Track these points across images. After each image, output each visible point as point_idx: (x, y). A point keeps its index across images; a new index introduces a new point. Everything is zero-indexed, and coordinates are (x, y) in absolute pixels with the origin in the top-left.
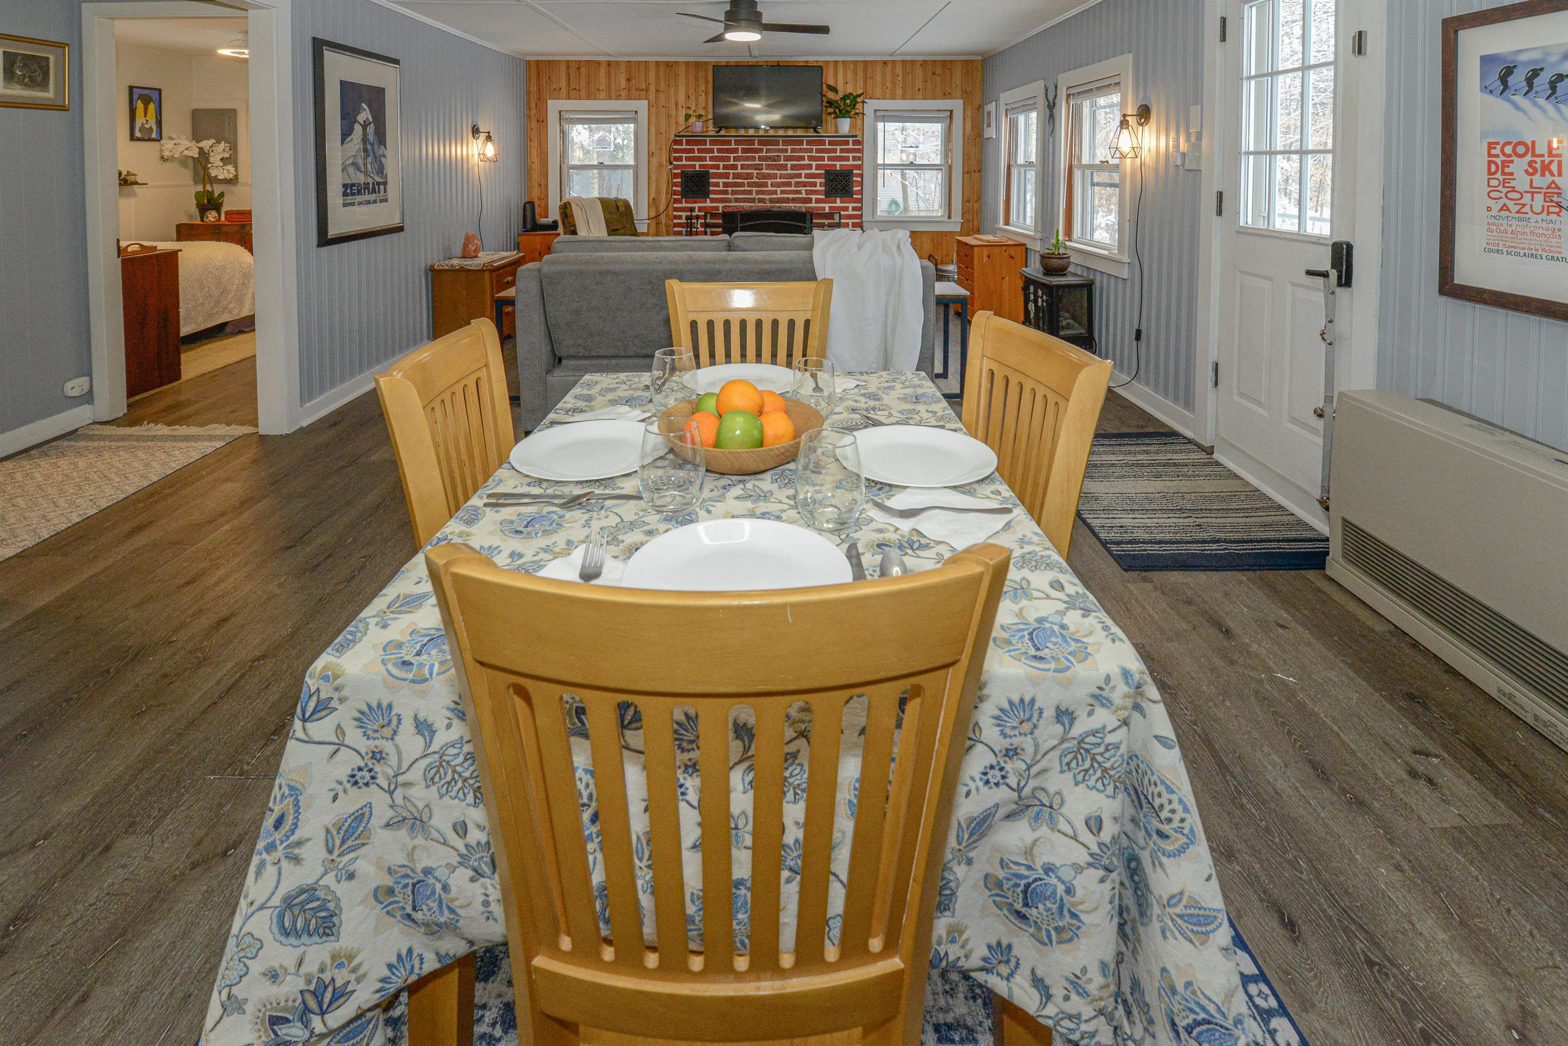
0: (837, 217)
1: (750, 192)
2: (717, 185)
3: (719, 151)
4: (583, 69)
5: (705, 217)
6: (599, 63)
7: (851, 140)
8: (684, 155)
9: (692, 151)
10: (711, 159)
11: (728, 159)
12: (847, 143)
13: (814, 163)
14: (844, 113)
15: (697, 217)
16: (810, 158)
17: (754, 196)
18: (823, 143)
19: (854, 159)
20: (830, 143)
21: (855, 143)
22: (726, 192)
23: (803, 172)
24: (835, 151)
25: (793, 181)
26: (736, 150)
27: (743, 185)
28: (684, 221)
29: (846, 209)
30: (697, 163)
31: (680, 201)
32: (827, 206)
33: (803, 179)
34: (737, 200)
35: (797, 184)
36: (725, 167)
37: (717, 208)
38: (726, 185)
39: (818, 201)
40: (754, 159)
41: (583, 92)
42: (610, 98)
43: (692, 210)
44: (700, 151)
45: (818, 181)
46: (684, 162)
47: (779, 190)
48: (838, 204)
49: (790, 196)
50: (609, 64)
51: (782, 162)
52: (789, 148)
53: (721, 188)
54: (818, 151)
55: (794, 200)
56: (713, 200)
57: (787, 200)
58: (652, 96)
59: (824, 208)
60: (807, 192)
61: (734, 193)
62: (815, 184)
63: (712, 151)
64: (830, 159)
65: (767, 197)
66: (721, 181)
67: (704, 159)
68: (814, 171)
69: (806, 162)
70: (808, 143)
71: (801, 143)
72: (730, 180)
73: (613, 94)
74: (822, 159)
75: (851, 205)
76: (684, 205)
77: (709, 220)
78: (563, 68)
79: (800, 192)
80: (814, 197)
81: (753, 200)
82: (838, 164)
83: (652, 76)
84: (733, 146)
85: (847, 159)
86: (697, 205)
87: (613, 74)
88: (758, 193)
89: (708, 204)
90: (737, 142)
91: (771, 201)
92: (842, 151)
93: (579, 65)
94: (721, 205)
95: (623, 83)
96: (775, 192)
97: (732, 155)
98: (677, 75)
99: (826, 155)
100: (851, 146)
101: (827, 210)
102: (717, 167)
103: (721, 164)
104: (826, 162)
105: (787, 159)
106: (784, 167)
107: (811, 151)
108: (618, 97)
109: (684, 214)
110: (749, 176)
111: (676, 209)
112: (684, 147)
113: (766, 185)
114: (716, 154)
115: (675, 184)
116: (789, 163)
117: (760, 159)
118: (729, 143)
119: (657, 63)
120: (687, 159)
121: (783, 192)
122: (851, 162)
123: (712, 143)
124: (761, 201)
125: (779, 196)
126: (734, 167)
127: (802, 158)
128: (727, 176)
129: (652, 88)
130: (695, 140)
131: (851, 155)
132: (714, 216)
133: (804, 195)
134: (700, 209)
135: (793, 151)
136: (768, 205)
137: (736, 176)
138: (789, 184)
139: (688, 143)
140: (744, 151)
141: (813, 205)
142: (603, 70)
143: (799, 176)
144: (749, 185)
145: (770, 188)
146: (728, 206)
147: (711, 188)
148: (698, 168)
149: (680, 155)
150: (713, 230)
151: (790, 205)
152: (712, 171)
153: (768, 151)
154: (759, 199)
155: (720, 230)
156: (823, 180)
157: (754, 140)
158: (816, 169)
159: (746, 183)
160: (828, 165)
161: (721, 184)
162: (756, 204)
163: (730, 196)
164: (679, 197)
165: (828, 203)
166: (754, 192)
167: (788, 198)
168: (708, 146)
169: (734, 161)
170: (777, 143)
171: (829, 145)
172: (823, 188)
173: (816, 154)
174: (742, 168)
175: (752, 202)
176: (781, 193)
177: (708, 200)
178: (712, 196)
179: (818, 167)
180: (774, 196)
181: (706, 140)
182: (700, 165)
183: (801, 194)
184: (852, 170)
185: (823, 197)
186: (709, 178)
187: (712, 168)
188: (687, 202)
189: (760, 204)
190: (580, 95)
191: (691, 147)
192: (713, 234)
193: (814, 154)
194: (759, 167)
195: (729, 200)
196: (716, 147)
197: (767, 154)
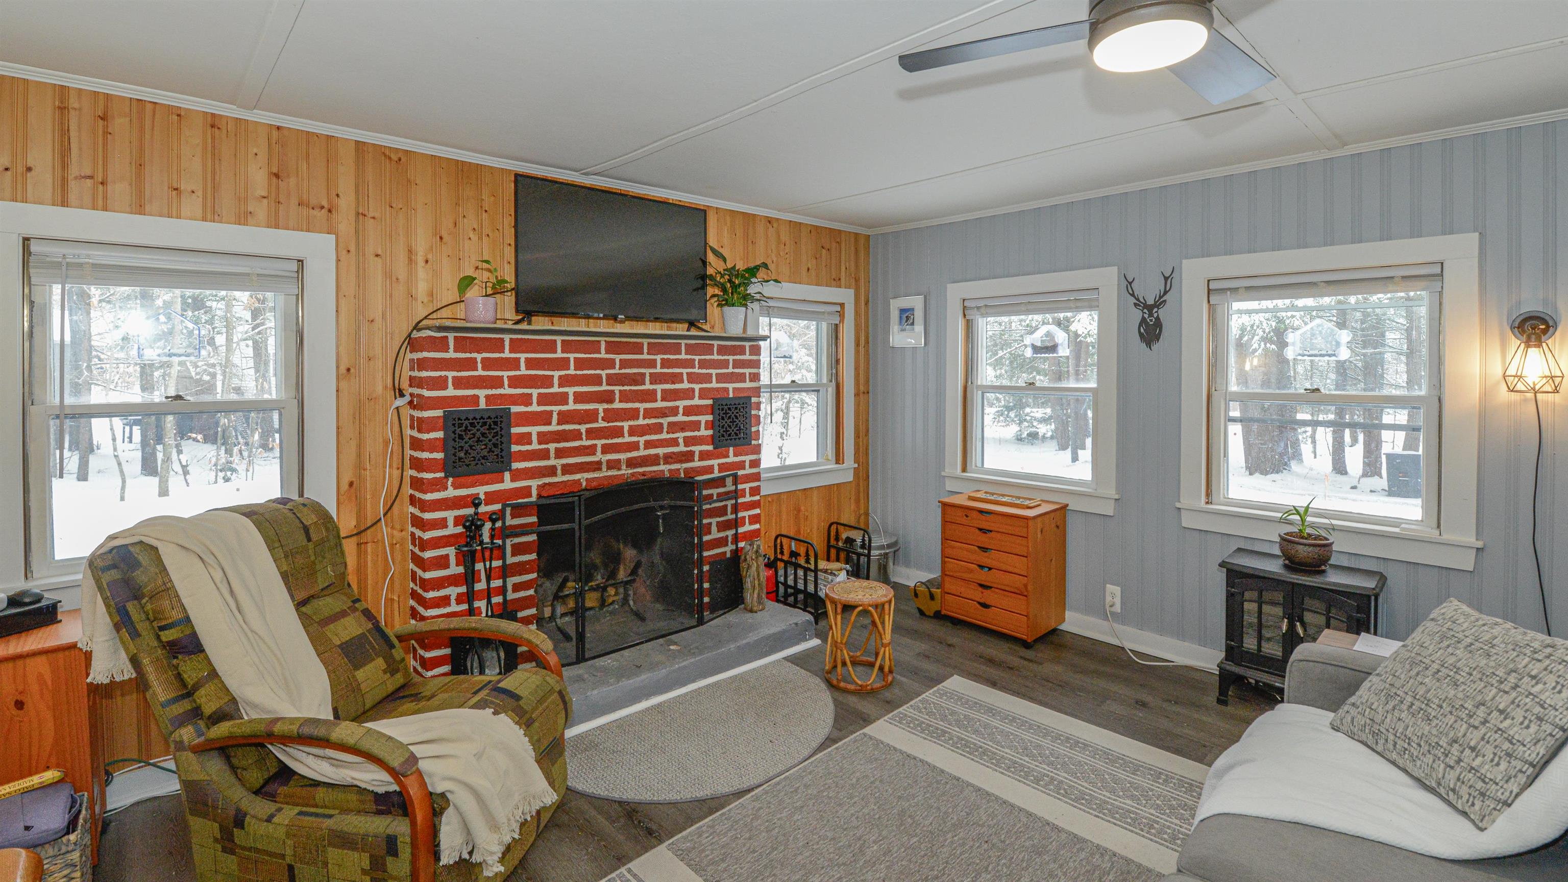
0: (729, 481)
1: (591, 450)
2: (525, 439)
3: (530, 364)
4: (117, 122)
5: (501, 516)
6: (179, 114)
7: (745, 345)
8: (451, 374)
9: (470, 364)
10: (515, 382)
11: (547, 382)
12: (739, 350)
13: (697, 388)
14: (736, 300)
16: (691, 378)
17: (599, 456)
18: (709, 350)
19: (750, 378)
20: (719, 350)
21: (754, 350)
22: (545, 455)
23: (681, 404)
24: (725, 364)
25: (665, 421)
26: (563, 364)
27: (577, 435)
28: (452, 529)
29: (743, 465)
30: (482, 393)
31: (439, 485)
32: (715, 463)
33: (680, 418)
34: (567, 469)
35: (673, 427)
36: (543, 400)
37: (527, 491)
38: (544, 438)
39: (704, 456)
40: (597, 380)
41: (119, 189)
43: (471, 502)
44: (488, 364)
45: (704, 419)
46: (451, 392)
47: (642, 440)
48: (732, 459)
49: (661, 451)
50: (214, 122)
51: (648, 386)
52: (658, 358)
53: (535, 446)
54: (702, 364)
55: (668, 459)
56: (517, 475)
57: (655, 460)
58: (347, 226)
59: (711, 469)
60: (688, 442)
61: (560, 453)
62: (696, 426)
63: (514, 364)
64: (719, 378)
65: (623, 456)
66: (534, 430)
67: (497, 382)
68: (696, 401)
69: (685, 385)
70: (690, 349)
71: (677, 349)
72: (554, 427)
73: (228, 209)
74: (707, 378)
75: (747, 460)
76: (451, 492)
77: (510, 521)
78: (43, 105)
79: (675, 443)
80: (697, 449)
81: (597, 466)
82: (731, 386)
83: (344, 174)
84: (559, 354)
85: (741, 378)
86: (481, 491)
88: (606, 449)
89: (508, 484)
90: (567, 347)
91: (631, 463)
92: (735, 364)
94: (534, 484)
95: (259, 181)
96: (636, 447)
97: (556, 374)
98: (411, 185)
99: (714, 372)
100: (746, 356)
101: (716, 472)
102: (526, 400)
103: (535, 392)
104: (714, 385)
105: (655, 379)
106: (649, 396)
107: (692, 364)
108: (243, 218)
109: (453, 515)
110: (591, 416)
111: (433, 506)
112: (451, 354)
113: (619, 432)
114: (523, 371)
115: (424, 445)
116: (659, 388)
117: (611, 380)
118: (549, 347)
119: (360, 146)
120: (459, 383)
121: (648, 445)
122: (746, 385)
123: (516, 346)
124: (612, 465)
125: (642, 452)
126: (562, 399)
127: (679, 378)
128: (545, 418)
129: (347, 206)
130: (474, 339)
131: (745, 371)
132: (519, 510)
133: (681, 448)
134: (491, 498)
135: (664, 364)
136: (625, 471)
137: (564, 418)
138: (658, 428)
139: (460, 345)
140: (580, 364)
141: (697, 464)
142: (191, 136)
143: (674, 411)
144: (591, 434)
145: (627, 439)
146: (549, 484)
147: (515, 448)
148: (482, 405)
149: (443, 373)
150: (517, 540)
151: (662, 467)
152: (515, 409)
153: (624, 364)
154: (608, 461)
155: (533, 537)
156: (710, 418)
157: (599, 342)
158: (700, 398)
159: (583, 431)
160: (718, 389)
161: (534, 438)
162: (605, 473)
163: (552, 462)
164: (442, 475)
165: (718, 457)
166: (599, 449)
167: (657, 456)
168: (507, 354)
169: (560, 386)
170: (638, 349)
171: (718, 354)
172: (710, 432)
173: (701, 371)
174: (576, 401)
175: (594, 470)
176: (646, 448)
177: (507, 475)
178: (515, 465)
179: (703, 394)
180: (634, 454)
181: (502, 340)
182: (487, 397)
183: (678, 445)
184: (750, 398)
185: (710, 448)
186: (509, 426)
187: (515, 403)
188: (456, 487)
189: (610, 473)
190: (105, 198)
191: (468, 355)
192: (518, 549)
193: (696, 370)
194: (608, 397)
195: (552, 471)
196: (523, 357)
197: (623, 371)
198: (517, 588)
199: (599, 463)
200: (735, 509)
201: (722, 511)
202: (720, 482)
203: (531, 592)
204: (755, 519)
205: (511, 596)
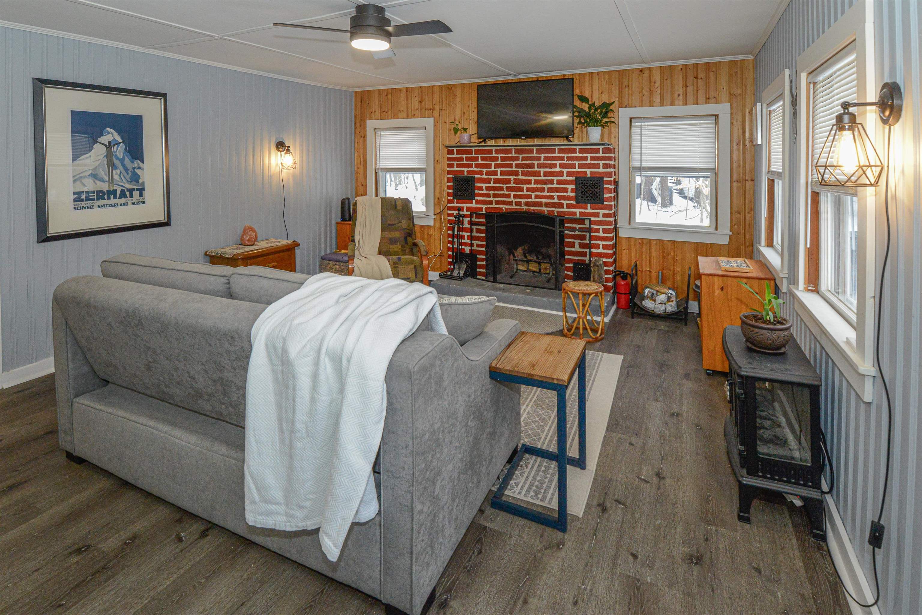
0: (587, 222)
1: (508, 196)
2: (481, 188)
3: (483, 159)
4: (389, 96)
5: (471, 216)
6: (400, 90)
7: (601, 148)
8: (455, 163)
9: (461, 159)
10: (477, 166)
11: (490, 166)
12: (598, 151)
13: (565, 171)
14: (596, 123)
15: (464, 216)
16: (562, 166)
17: (512, 199)
18: (574, 151)
19: (606, 166)
20: (581, 151)
21: (606, 150)
22: (488, 195)
23: (555, 179)
24: (585, 159)
25: (546, 186)
26: (496, 159)
27: (502, 189)
28: (455, 218)
29: (597, 215)
30: (465, 170)
31: (452, 202)
32: (578, 211)
33: (555, 185)
34: (497, 203)
35: (551, 190)
36: (488, 173)
37: (481, 209)
38: (488, 189)
39: (569, 206)
40: (511, 166)
41: (390, 113)
42: (408, 117)
43: (460, 209)
44: (468, 159)
45: (570, 187)
46: (455, 169)
47: (533, 194)
48: (589, 210)
49: (543, 201)
50: (407, 90)
51: (536, 169)
52: (542, 156)
53: (484, 191)
54: (569, 159)
55: (547, 205)
56: (478, 202)
57: (540, 205)
58: (436, 113)
59: (575, 214)
60: (559, 198)
61: (495, 196)
62: (566, 190)
63: (476, 159)
64: (580, 166)
65: (523, 201)
66: (484, 185)
67: (470, 166)
68: (565, 178)
69: (558, 169)
70: (560, 151)
71: (553, 151)
72: (492, 185)
73: (410, 115)
74: (573, 166)
75: (601, 212)
76: (455, 205)
77: (474, 219)
78: (377, 95)
79: (552, 197)
80: (565, 202)
81: (510, 203)
82: (588, 171)
83: (437, 96)
84: (494, 155)
85: (598, 166)
86: (465, 206)
87: (409, 97)
88: (515, 196)
89: (474, 205)
90: (497, 152)
91: (527, 204)
92: (592, 158)
93: (388, 92)
94: (484, 206)
95: (417, 105)
96: (530, 197)
97: (493, 163)
98: (455, 96)
99: (577, 163)
100: (601, 154)
101: (578, 216)
102: (481, 173)
103: (484, 170)
104: (577, 169)
105: (540, 166)
106: (538, 174)
107: (562, 158)
108: (414, 116)
109: (455, 213)
110: (508, 181)
111: (450, 208)
112: (455, 155)
113: (521, 190)
114: (480, 162)
115: (449, 187)
116: (542, 170)
117: (517, 166)
118: (490, 152)
119: (441, 87)
120: (458, 166)
121: (537, 197)
122: (601, 170)
123: (477, 152)
124: (518, 204)
125: (533, 200)
126: (495, 173)
127: (555, 166)
128: (488, 181)
129: (437, 107)
130: (463, 150)
131: (601, 163)
133: (556, 200)
134: (468, 209)
135: (546, 158)
136: (524, 208)
137: (497, 181)
138: (543, 190)
139: (458, 152)
140: (503, 159)
141: (565, 210)
142: (403, 95)
143: (552, 182)
144: (508, 189)
145: (525, 193)
146: (490, 207)
147: (476, 191)
148: (466, 174)
149: (453, 162)
150: (478, 227)
151: (544, 208)
152: (477, 176)
153: (524, 159)
154: (516, 202)
155: (484, 228)
156: (574, 187)
157: (512, 149)
158: (567, 176)
159: (505, 187)
160: (578, 172)
161: (484, 188)
162: (514, 207)
163: (491, 199)
164: (452, 198)
165: (579, 208)
166: (512, 196)
167: (541, 203)
168: (473, 155)
169: (495, 168)
170: (531, 152)
171: (579, 153)
172: (574, 194)
173: (568, 162)
174: (501, 175)
175: (510, 205)
176: (535, 198)
177: (474, 201)
178: (477, 198)
179: (569, 174)
180: (529, 200)
181: (472, 150)
182: (467, 171)
183: (554, 199)
184: (602, 178)
185: (574, 203)
186: (474, 183)
187: (477, 174)
188: (457, 203)
189: (517, 207)
190: (388, 116)
191: (460, 156)
192: (478, 231)
193: (565, 162)
194: (516, 174)
195: (491, 202)
196: (480, 156)
197: (523, 162)
198: (478, 246)
199: (512, 202)
200: (591, 238)
201: (583, 238)
202: (581, 221)
203: (484, 249)
204: (605, 247)
205: (475, 248)
